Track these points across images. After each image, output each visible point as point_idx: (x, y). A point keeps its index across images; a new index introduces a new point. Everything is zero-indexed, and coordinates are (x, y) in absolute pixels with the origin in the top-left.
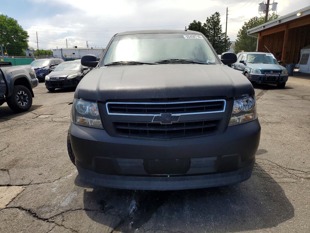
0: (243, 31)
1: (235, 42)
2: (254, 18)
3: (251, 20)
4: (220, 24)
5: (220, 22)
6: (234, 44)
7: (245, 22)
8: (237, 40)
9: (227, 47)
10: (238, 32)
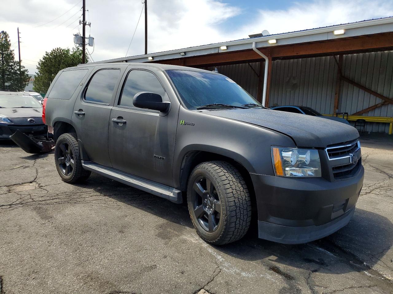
0: (44, 62)
1: (35, 76)
2: (58, 49)
3: (53, 50)
4: (11, 48)
5: (10, 46)
6: (33, 78)
7: (46, 52)
8: (38, 74)
9: (25, 82)
10: (38, 64)
